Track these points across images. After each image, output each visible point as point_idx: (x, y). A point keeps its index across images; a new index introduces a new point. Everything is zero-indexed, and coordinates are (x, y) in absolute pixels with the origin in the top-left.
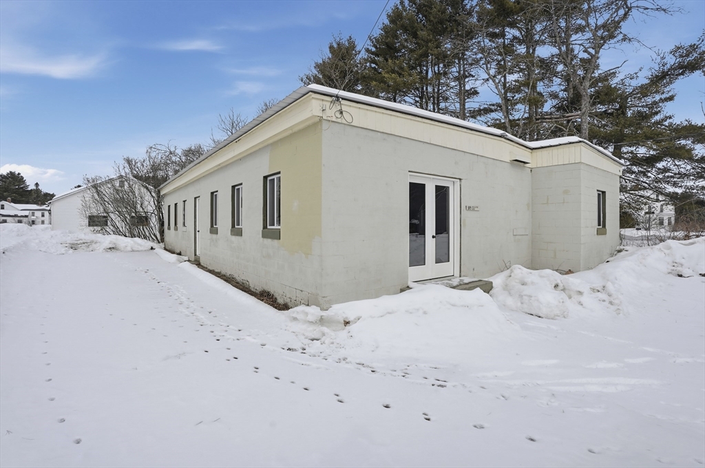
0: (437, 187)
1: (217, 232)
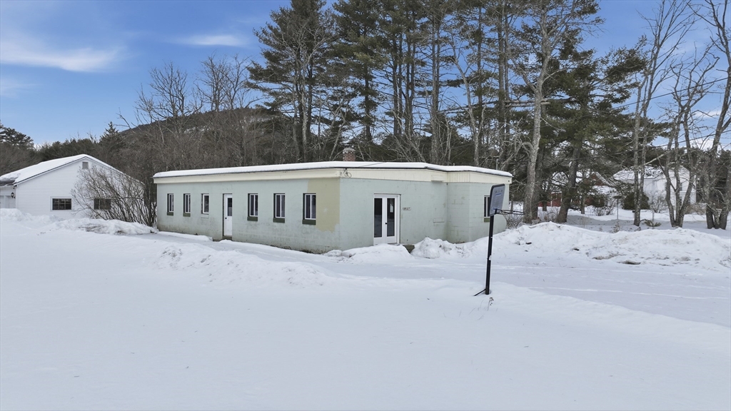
0: (388, 199)
1: (256, 219)
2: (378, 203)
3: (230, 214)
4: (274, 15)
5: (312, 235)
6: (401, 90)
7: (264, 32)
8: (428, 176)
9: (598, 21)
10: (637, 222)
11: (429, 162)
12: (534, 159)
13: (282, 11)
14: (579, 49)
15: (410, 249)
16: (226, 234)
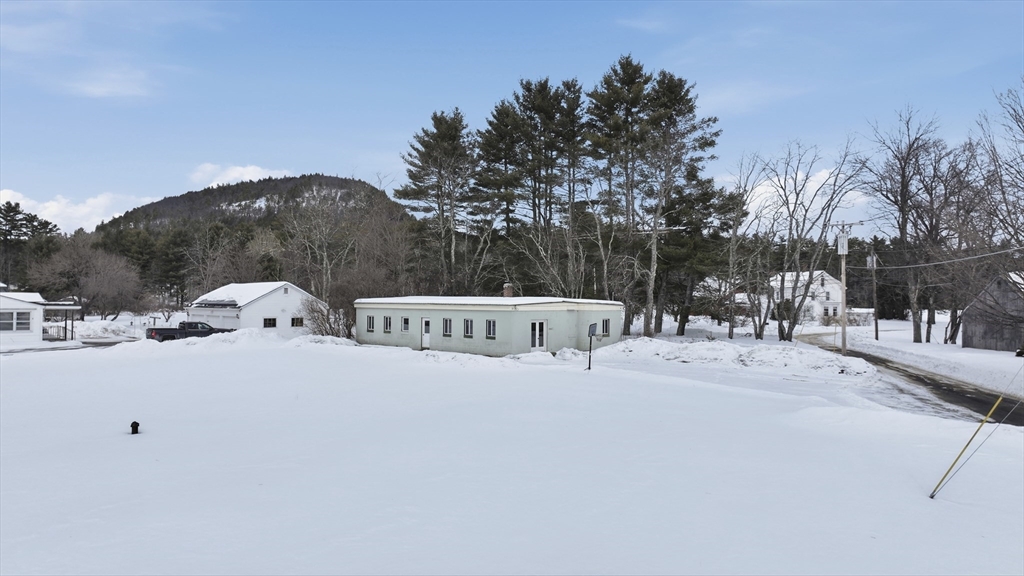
0: (539, 323)
1: (450, 336)
2: (534, 325)
3: (427, 331)
4: (417, 137)
5: (492, 345)
6: (540, 213)
7: (410, 155)
8: (565, 307)
9: (713, 157)
10: (731, 335)
11: (566, 297)
12: (652, 284)
13: (425, 131)
14: (703, 176)
15: (554, 354)
16: (424, 346)
